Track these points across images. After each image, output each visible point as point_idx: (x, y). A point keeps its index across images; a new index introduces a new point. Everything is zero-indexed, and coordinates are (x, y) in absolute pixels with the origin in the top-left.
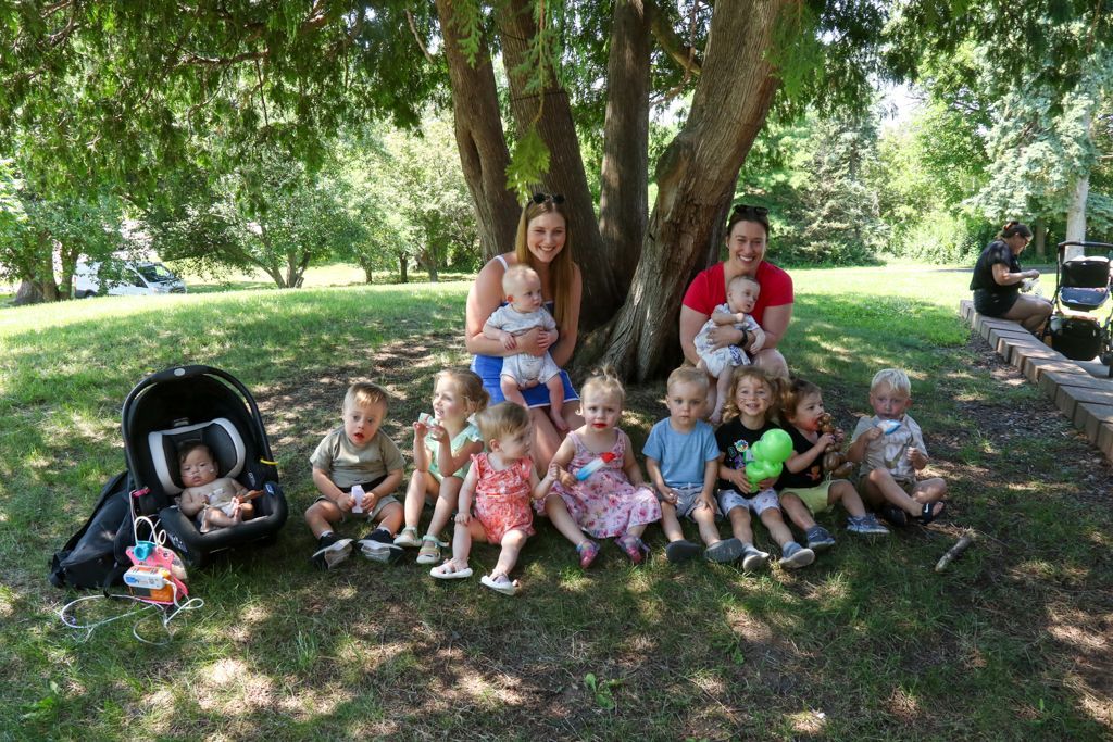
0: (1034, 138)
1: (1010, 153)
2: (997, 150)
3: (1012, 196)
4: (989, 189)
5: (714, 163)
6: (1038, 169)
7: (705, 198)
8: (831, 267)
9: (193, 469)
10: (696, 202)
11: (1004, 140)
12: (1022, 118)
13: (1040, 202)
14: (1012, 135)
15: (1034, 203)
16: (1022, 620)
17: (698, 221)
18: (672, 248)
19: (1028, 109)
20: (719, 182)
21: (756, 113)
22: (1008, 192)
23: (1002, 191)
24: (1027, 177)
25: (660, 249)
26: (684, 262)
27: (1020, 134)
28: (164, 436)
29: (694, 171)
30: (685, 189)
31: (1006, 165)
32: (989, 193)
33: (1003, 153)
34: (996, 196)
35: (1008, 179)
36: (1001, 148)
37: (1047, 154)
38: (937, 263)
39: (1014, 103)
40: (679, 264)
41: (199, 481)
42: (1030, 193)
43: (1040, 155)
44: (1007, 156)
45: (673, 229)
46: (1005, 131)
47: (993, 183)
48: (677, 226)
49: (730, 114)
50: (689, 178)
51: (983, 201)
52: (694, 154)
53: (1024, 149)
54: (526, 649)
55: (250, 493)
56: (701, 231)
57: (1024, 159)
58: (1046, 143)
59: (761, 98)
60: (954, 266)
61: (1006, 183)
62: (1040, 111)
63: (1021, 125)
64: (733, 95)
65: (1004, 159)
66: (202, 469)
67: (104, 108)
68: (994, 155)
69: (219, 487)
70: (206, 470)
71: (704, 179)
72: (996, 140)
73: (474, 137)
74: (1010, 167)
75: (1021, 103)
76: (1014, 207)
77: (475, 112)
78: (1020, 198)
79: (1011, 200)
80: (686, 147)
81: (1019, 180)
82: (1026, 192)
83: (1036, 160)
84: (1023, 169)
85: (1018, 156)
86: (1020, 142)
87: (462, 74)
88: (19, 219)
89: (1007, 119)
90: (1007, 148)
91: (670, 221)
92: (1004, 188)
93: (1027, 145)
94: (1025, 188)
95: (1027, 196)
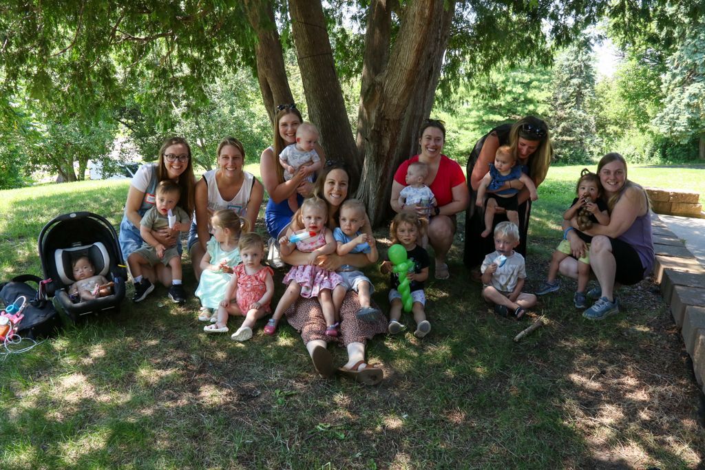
0: (694, 80)
1: (678, 90)
2: (669, 89)
3: (678, 119)
4: (662, 114)
5: (394, 94)
6: (696, 101)
7: (392, 116)
8: (563, 165)
9: (80, 270)
10: (387, 118)
11: (673, 82)
12: (686, 68)
13: (697, 122)
14: (679, 78)
15: (693, 123)
16: (556, 369)
17: (390, 129)
18: (378, 146)
19: (689, 61)
20: (398, 106)
21: (415, 63)
22: (675, 116)
23: (671, 115)
24: (688, 105)
25: (372, 147)
26: (386, 155)
27: (684, 78)
28: (63, 251)
29: (384, 99)
30: (379, 110)
31: (674, 98)
32: (663, 116)
33: (673, 90)
34: (667, 118)
35: (676, 107)
36: (671, 87)
37: (702, 90)
38: (633, 163)
39: (680, 58)
40: (383, 156)
41: (83, 277)
42: (690, 116)
43: (697, 91)
44: (675, 92)
45: (376, 135)
46: (674, 76)
47: (665, 110)
48: (379, 132)
49: (400, 64)
50: (381, 104)
51: (659, 122)
52: (383, 88)
53: (687, 88)
54: (248, 373)
55: (110, 283)
56: (392, 135)
57: (686, 94)
58: (702, 84)
59: (417, 54)
60: (645, 165)
61: (674, 110)
62: (698, 62)
63: (685, 71)
64: (401, 53)
65: (673, 94)
66: (85, 270)
67: (72, 67)
68: (667, 92)
69: (93, 280)
70: (88, 270)
71: (390, 104)
72: (668, 82)
73: (268, 81)
74: (677, 99)
75: (685, 57)
76: (680, 125)
77: (269, 66)
78: (683, 119)
79: (677, 121)
80: (379, 84)
81: (683, 108)
82: (687, 115)
83: (694, 94)
84: (686, 101)
85: (683, 92)
86: (683, 83)
87: (260, 44)
88: (44, 135)
89: (676, 68)
90: (676, 87)
91: (374, 130)
92: (673, 113)
93: (689, 85)
94: (687, 113)
95: (688, 118)
